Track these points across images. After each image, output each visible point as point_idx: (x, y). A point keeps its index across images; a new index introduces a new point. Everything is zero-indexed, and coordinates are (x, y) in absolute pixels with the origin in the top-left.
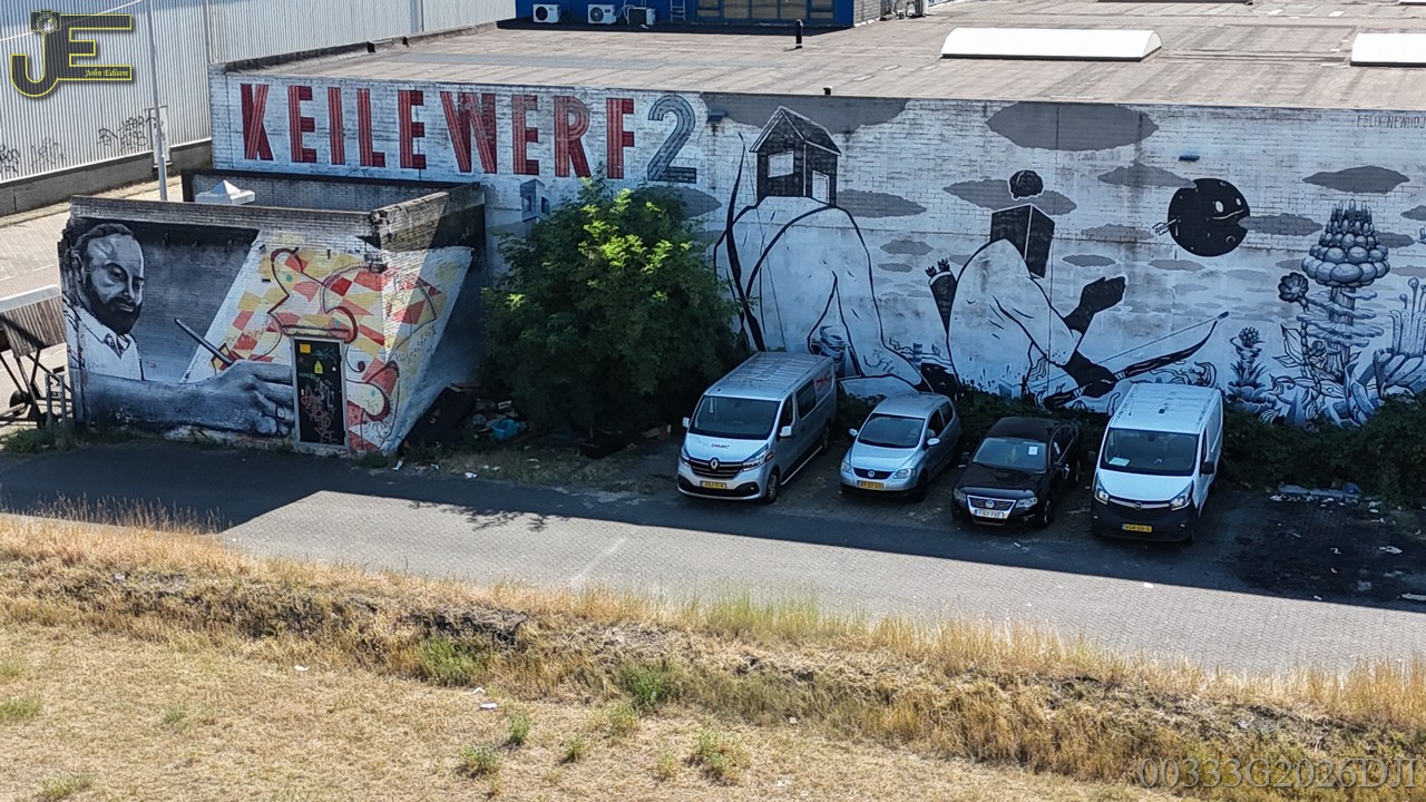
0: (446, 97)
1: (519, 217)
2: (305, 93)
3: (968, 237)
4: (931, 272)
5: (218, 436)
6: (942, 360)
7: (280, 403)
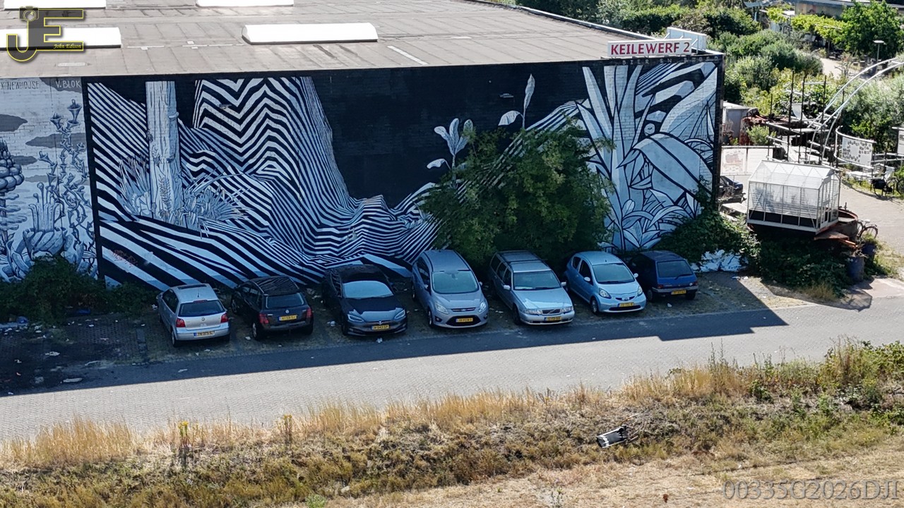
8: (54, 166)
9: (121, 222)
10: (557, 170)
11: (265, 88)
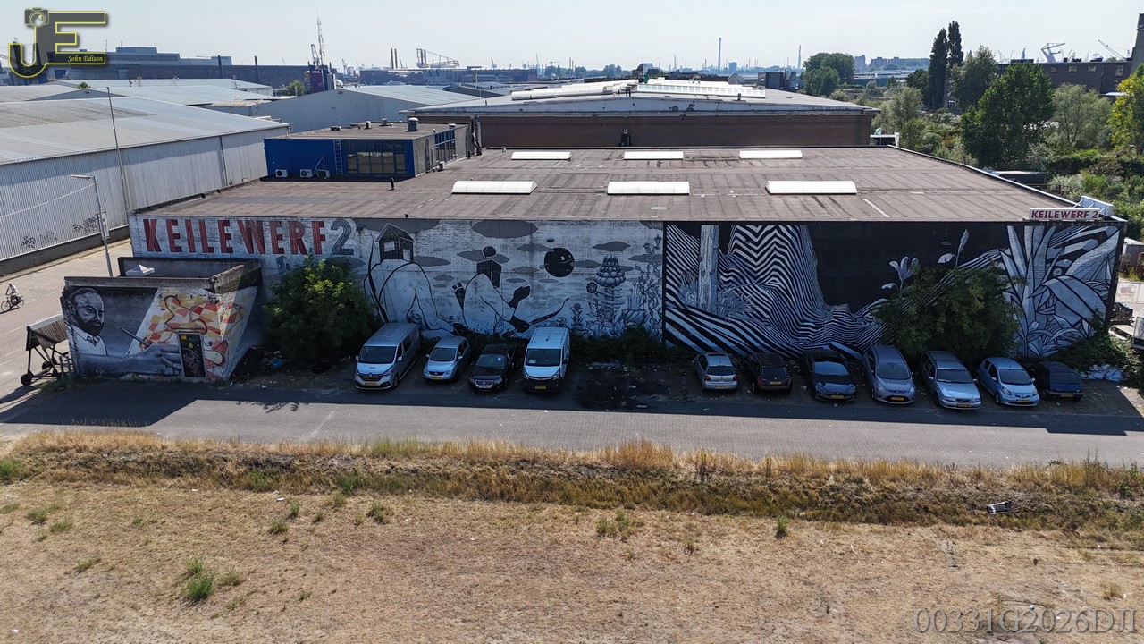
0: (240, 223)
1: (277, 272)
2: (175, 223)
3: (468, 273)
4: (454, 287)
5: (146, 377)
6: (462, 322)
7: (174, 361)
8: (643, 273)
9: (678, 308)
10: (979, 299)
11: (776, 231)
